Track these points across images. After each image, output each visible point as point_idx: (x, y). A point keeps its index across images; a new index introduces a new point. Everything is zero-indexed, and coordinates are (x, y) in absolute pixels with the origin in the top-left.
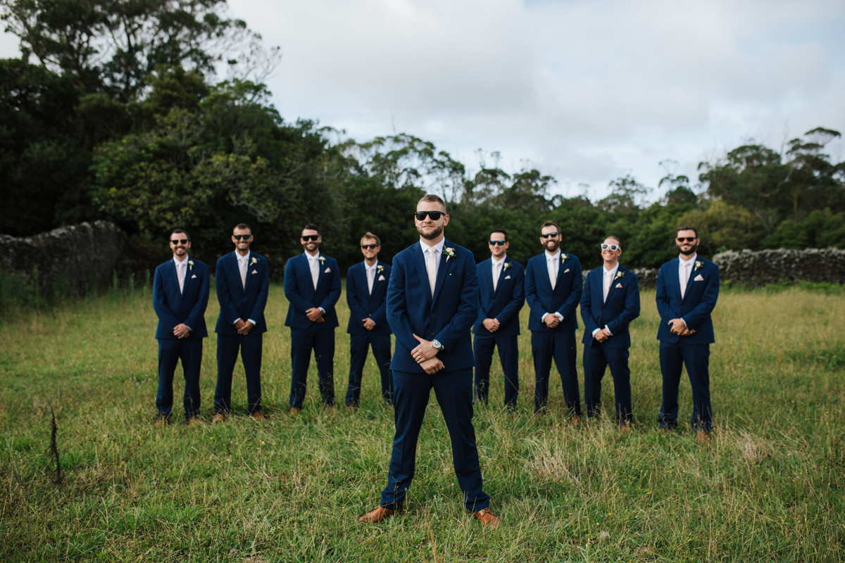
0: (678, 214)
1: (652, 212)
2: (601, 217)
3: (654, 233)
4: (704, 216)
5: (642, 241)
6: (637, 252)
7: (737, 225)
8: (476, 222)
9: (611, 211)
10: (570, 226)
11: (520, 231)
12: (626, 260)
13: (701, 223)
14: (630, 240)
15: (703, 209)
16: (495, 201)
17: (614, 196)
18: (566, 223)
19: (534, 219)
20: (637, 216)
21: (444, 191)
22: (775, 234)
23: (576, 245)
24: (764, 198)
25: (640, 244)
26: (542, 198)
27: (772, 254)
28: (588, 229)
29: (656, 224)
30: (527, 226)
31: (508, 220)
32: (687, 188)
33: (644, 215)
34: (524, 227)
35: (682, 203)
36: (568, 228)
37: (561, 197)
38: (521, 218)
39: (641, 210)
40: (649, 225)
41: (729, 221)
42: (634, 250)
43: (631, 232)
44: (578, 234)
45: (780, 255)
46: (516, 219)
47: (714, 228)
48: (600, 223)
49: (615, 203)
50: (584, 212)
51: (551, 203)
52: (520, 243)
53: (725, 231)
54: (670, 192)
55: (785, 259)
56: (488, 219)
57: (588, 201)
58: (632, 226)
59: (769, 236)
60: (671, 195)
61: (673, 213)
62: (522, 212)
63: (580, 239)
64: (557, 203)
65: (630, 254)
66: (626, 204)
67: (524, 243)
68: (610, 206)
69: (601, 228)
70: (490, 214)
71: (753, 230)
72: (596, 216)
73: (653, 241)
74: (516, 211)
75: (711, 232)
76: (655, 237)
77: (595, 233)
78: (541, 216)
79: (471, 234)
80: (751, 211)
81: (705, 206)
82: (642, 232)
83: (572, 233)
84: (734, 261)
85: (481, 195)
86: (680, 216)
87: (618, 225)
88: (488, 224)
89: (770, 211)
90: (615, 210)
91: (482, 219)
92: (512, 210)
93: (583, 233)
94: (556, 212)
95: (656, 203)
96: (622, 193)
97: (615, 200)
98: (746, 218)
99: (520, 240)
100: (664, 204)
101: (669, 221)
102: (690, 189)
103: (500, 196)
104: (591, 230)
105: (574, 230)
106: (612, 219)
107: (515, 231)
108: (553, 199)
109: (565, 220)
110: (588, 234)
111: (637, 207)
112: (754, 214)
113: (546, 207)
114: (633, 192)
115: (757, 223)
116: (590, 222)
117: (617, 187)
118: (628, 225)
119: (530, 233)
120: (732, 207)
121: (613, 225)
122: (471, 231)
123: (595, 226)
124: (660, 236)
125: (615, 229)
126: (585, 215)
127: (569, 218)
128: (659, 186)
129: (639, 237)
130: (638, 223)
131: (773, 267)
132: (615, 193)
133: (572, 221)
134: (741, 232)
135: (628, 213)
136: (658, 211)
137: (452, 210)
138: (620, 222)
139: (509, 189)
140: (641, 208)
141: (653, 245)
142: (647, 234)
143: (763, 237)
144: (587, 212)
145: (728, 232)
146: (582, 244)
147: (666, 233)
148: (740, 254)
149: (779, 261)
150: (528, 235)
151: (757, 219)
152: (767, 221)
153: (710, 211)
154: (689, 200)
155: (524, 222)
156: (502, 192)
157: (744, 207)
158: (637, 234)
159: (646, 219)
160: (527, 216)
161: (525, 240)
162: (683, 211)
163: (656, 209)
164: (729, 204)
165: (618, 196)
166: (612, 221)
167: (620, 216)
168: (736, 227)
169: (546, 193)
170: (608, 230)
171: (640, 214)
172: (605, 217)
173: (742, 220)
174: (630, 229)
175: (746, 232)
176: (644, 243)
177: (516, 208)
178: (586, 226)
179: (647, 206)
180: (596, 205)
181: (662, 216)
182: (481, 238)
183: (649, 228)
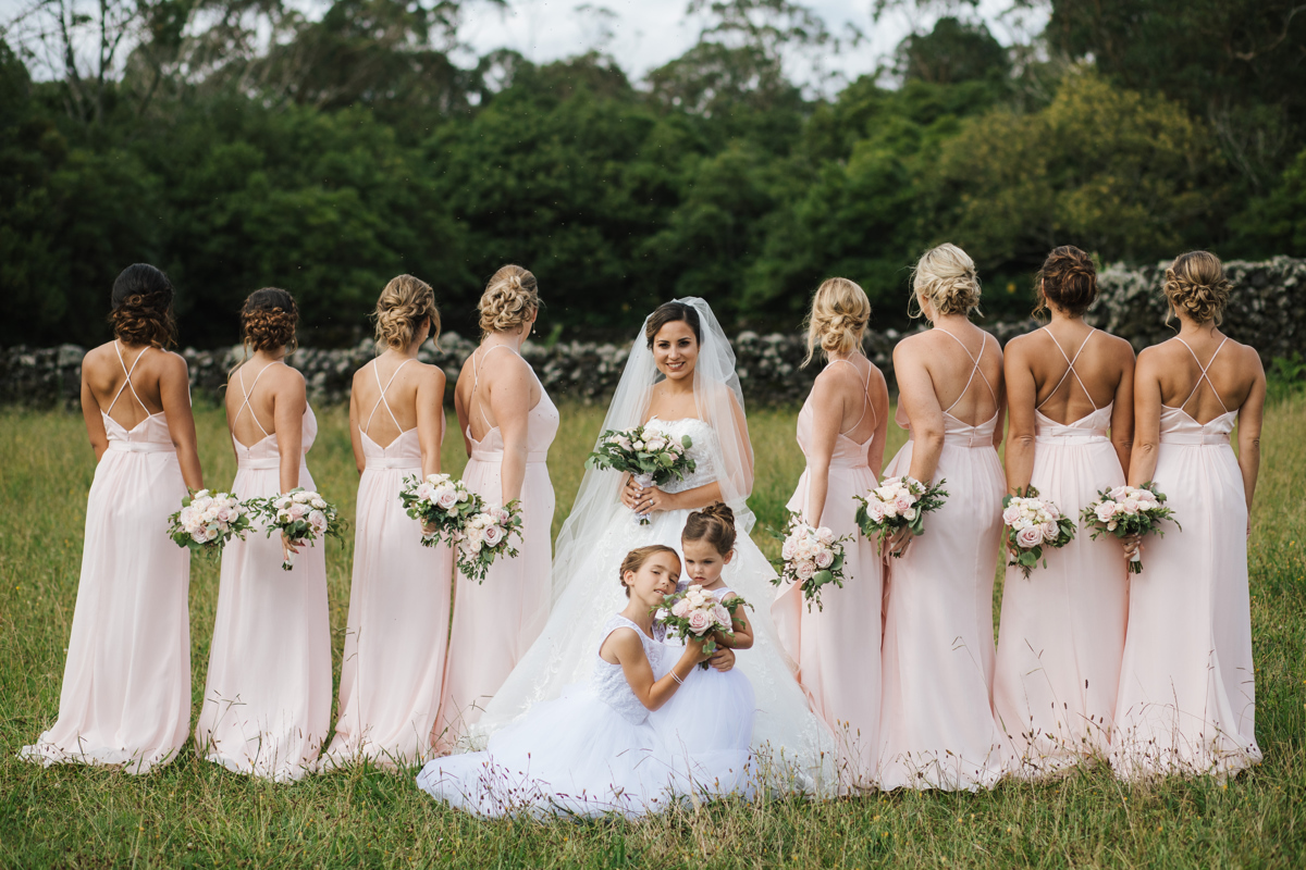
0: (942, 120)
1: (849, 113)
2: (664, 133)
3: (857, 196)
4: (1035, 131)
5: (814, 223)
6: (798, 264)
7: (1149, 162)
8: (197, 158)
9: (702, 109)
10: (548, 168)
11: (366, 191)
12: (758, 296)
13: (1023, 155)
14: (772, 218)
15: (1032, 106)
16: (266, 73)
17: (706, 53)
18: (532, 159)
19: (414, 144)
20: (793, 128)
21: (66, 39)
22: (1274, 195)
23: (573, 242)
24: (1238, 61)
25: (809, 236)
26: (438, 64)
27: (1250, 275)
28: (616, 180)
29: (867, 158)
30: (391, 169)
31: (317, 148)
32: (976, 22)
33: (821, 127)
34: (379, 177)
35: (956, 80)
36: (541, 177)
37: (517, 57)
38: (367, 140)
39: (811, 108)
40: (840, 163)
41: (1121, 149)
42: (785, 256)
43: (774, 191)
44: (581, 198)
45: (1276, 278)
46: (346, 147)
47: (1070, 173)
48: (658, 158)
49: (710, 80)
50: (599, 116)
51: (474, 80)
52: (369, 234)
53: (1106, 183)
54: (914, 37)
55: (1290, 289)
56: (241, 146)
57: (615, 76)
58: (777, 167)
59: (1256, 204)
60: (917, 48)
61: (924, 117)
62: (368, 117)
63: (586, 218)
64: (495, 78)
65: (774, 274)
66: (753, 83)
67: (382, 238)
68: (693, 92)
69: (663, 174)
70: (249, 126)
71: (1202, 181)
72: (645, 126)
73: (853, 223)
74: (344, 114)
75: (1058, 188)
76: (861, 206)
77: (641, 194)
78: (442, 131)
79: (182, 205)
80: (1194, 111)
81: (1034, 92)
82: (815, 190)
83: (557, 194)
84: (1129, 302)
85: (208, 50)
86: (950, 129)
87: (727, 165)
88: (247, 167)
89: (1260, 111)
90: (715, 107)
91: (219, 149)
92: (330, 107)
93: (599, 193)
94: (492, 117)
95: (863, 79)
96: (735, 40)
97: (716, 68)
98: (1179, 137)
99: (367, 225)
100: (889, 84)
101: (912, 150)
102: (983, 26)
103: (278, 52)
104: (630, 185)
105: (565, 185)
106: (702, 141)
107: (348, 193)
108: (485, 64)
109: (529, 147)
110: (617, 198)
111: (793, 94)
112: (1206, 122)
113: (457, 94)
114: (781, 37)
115: (1218, 157)
116: (624, 153)
117: (715, 20)
118: (762, 162)
119: (405, 197)
120: (1131, 97)
121: (709, 165)
122: (183, 193)
123: (641, 168)
124: (881, 205)
125: (718, 179)
126: (604, 125)
127: (544, 138)
128: (876, 16)
129: (804, 209)
130: (797, 157)
131: (1255, 318)
132: (711, 39)
133: (555, 151)
134: (1163, 188)
135: (759, 118)
136: (871, 110)
137: (98, 112)
138: (736, 151)
139: (315, 26)
140: (808, 96)
141: (855, 238)
142: (832, 198)
143: (1237, 204)
144: (611, 116)
145: (1116, 190)
146: (594, 236)
147: (903, 195)
148: (1149, 275)
149: (1272, 300)
150: (395, 207)
151: (1219, 140)
152: (1250, 150)
153: (1054, 114)
154: (979, 72)
155: (377, 155)
156: (286, 38)
157: (1170, 98)
158: (795, 197)
159: (827, 140)
160: (389, 132)
161: (384, 226)
162: (961, 111)
163: (864, 100)
164: (1122, 85)
165: (721, 53)
166: (703, 151)
167: (735, 131)
168: (1144, 169)
169: (456, 46)
170: (692, 182)
171: (806, 120)
172: (680, 133)
173: (1165, 142)
174: (770, 180)
175: (1180, 188)
176: (824, 230)
177: (341, 102)
178: (610, 166)
179: (832, 90)
180: (644, 87)
181: (887, 131)
182: (221, 220)
183: (840, 175)
